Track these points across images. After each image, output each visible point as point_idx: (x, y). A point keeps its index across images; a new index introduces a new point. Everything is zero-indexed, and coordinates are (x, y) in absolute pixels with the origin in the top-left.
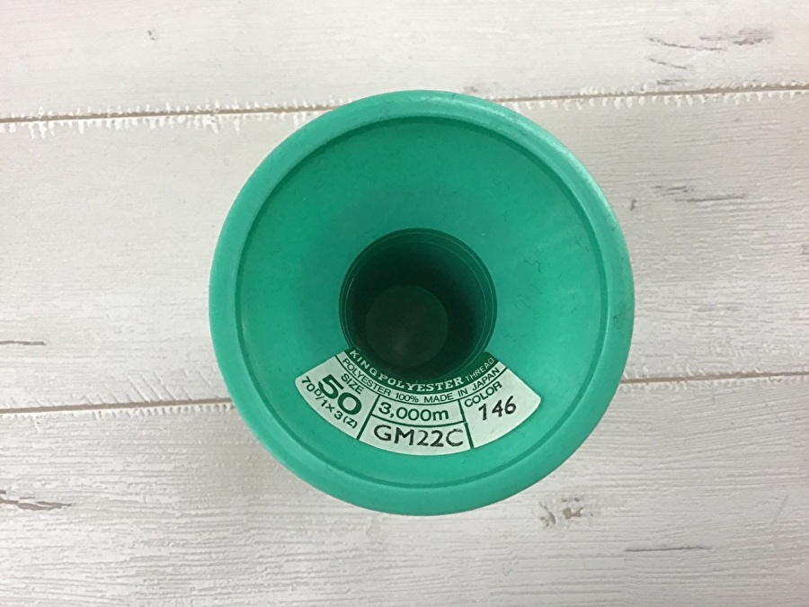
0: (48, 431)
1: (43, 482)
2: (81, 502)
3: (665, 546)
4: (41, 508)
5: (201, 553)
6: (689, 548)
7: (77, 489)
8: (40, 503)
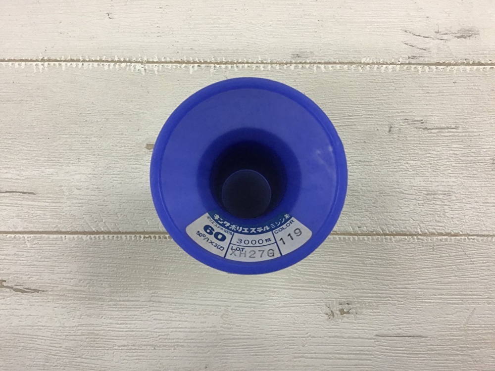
0: (34, 246)
1: (29, 276)
2: (50, 290)
3: (399, 334)
4: (26, 292)
5: (121, 324)
6: (414, 337)
7: (49, 281)
8: (26, 289)
